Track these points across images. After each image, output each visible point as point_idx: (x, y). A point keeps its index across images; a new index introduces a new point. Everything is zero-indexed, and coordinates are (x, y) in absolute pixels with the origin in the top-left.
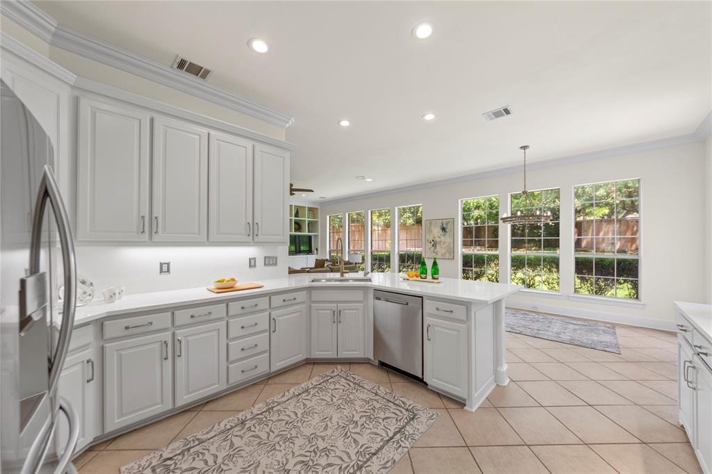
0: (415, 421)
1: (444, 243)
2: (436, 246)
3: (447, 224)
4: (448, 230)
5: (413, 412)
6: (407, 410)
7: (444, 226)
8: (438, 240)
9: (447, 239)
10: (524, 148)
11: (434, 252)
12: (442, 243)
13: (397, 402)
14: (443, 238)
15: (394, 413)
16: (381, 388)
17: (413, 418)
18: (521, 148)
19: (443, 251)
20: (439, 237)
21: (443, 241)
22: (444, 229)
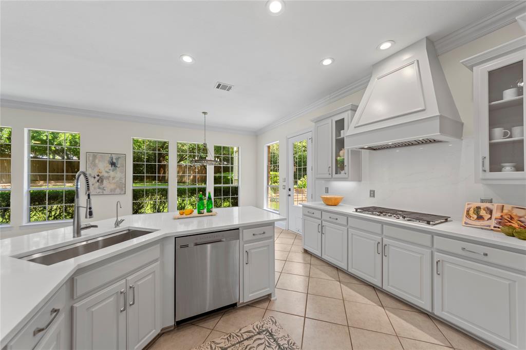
0: (274, 334)
1: (113, 178)
2: (102, 182)
3: (117, 159)
4: (118, 166)
5: (264, 331)
6: (259, 333)
7: (114, 161)
8: (106, 175)
9: (117, 174)
10: (205, 113)
11: (99, 188)
12: (111, 179)
13: (245, 336)
14: (112, 174)
15: (259, 345)
16: (217, 341)
17: (270, 334)
18: (203, 113)
19: (113, 186)
20: (108, 172)
21: (112, 176)
22: (113, 164)
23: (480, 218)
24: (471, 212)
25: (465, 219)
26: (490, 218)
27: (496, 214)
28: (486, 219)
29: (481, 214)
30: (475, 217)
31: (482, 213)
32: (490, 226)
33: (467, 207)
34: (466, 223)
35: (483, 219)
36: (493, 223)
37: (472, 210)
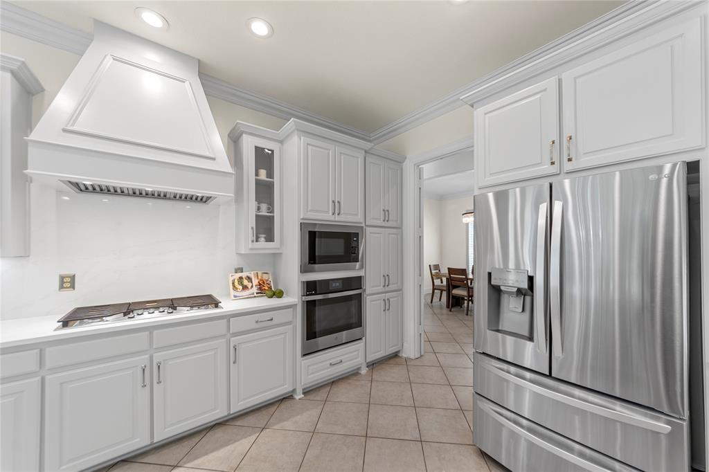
23: (245, 288)
24: (236, 283)
25: (233, 293)
26: (252, 286)
27: (255, 282)
28: (250, 287)
29: (245, 284)
30: (241, 287)
31: (246, 282)
32: (253, 294)
33: (231, 279)
34: (235, 296)
35: (247, 288)
36: (255, 290)
37: (236, 281)
